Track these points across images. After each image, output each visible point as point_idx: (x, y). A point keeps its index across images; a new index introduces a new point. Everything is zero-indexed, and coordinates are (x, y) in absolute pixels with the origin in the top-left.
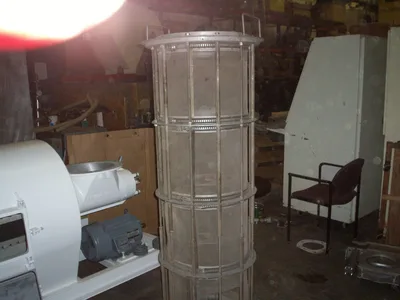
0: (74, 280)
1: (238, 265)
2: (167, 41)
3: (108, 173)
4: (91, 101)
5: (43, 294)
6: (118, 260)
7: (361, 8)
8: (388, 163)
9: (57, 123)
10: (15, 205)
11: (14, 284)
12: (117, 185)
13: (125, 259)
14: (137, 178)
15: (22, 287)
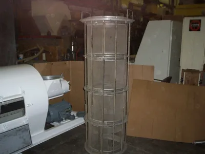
0: (43, 131)
1: (121, 121)
2: (94, 20)
3: (58, 80)
4: (40, 48)
5: (32, 136)
6: (62, 122)
7: (165, 7)
8: (182, 79)
9: (23, 58)
10: (20, 93)
11: (20, 130)
12: (61, 86)
13: (64, 122)
14: (69, 84)
15: (23, 132)
